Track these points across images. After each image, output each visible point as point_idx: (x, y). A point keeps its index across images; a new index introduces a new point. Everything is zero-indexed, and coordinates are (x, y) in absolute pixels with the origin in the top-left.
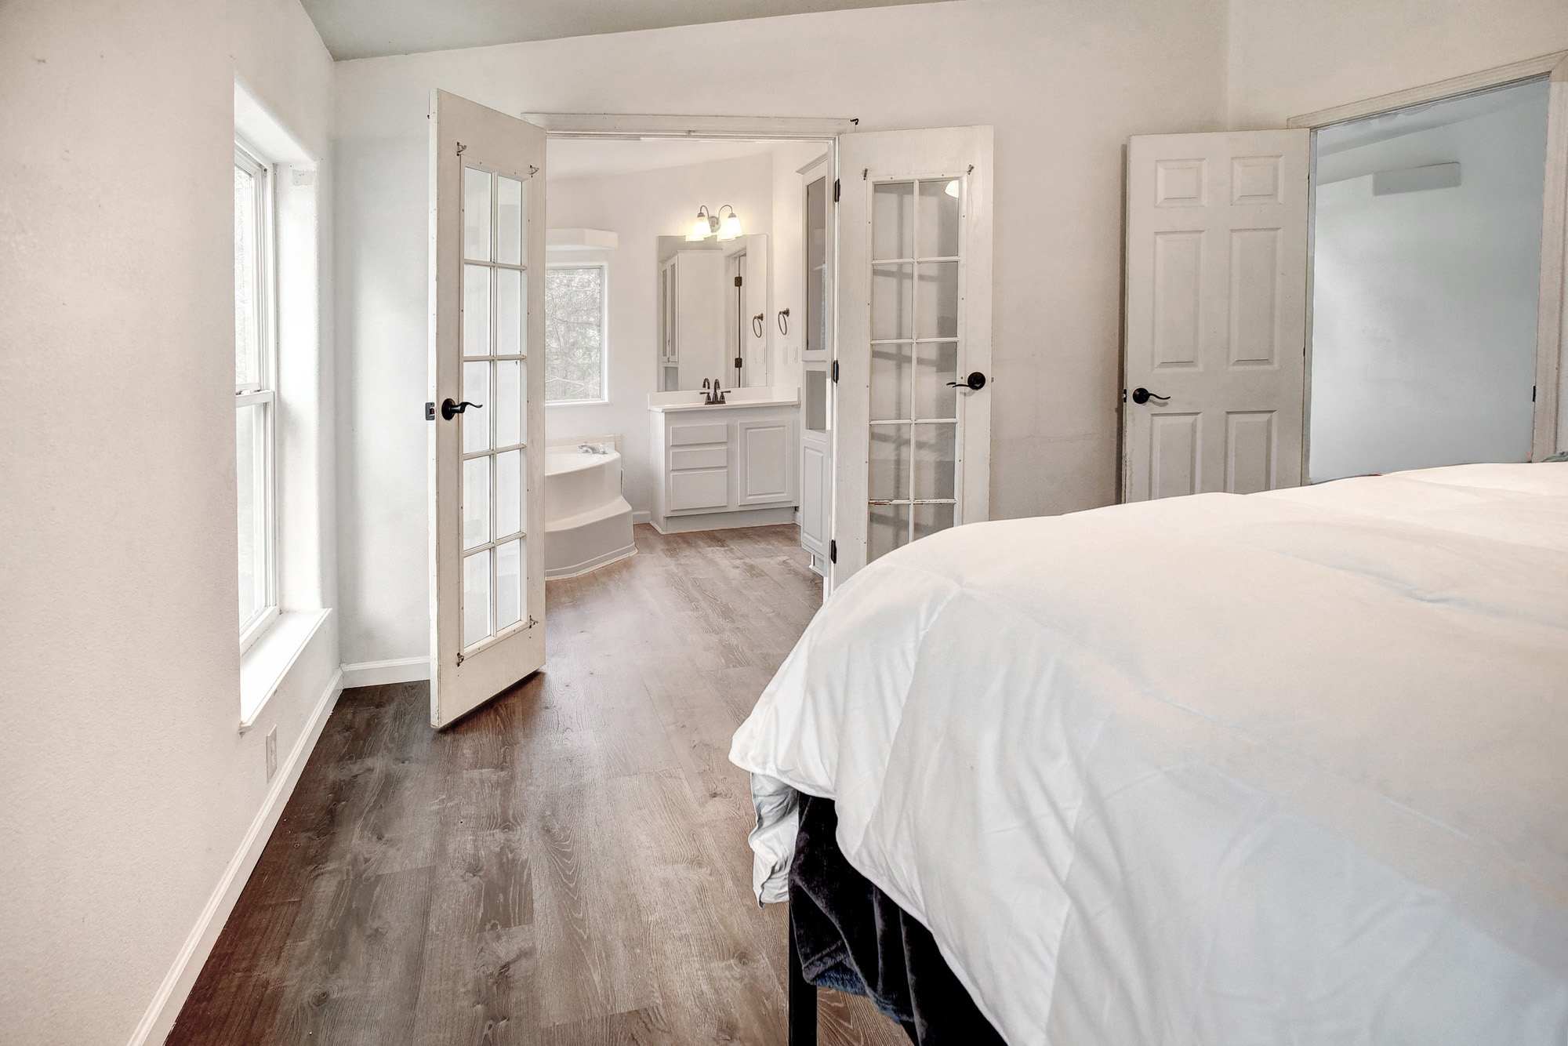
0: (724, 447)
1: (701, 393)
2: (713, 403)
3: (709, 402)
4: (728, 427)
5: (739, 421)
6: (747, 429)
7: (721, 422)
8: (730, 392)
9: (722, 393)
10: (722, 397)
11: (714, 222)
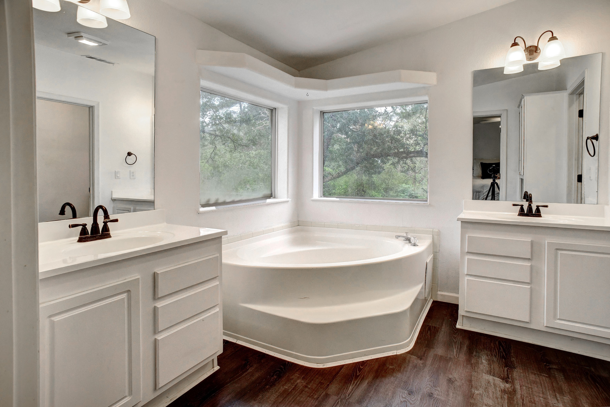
0: (528, 264)
1: (514, 205)
2: (527, 215)
3: (522, 213)
4: (532, 243)
5: (548, 240)
6: (557, 249)
7: (526, 238)
8: (547, 206)
9: (538, 207)
10: (538, 210)
11: (532, 51)
